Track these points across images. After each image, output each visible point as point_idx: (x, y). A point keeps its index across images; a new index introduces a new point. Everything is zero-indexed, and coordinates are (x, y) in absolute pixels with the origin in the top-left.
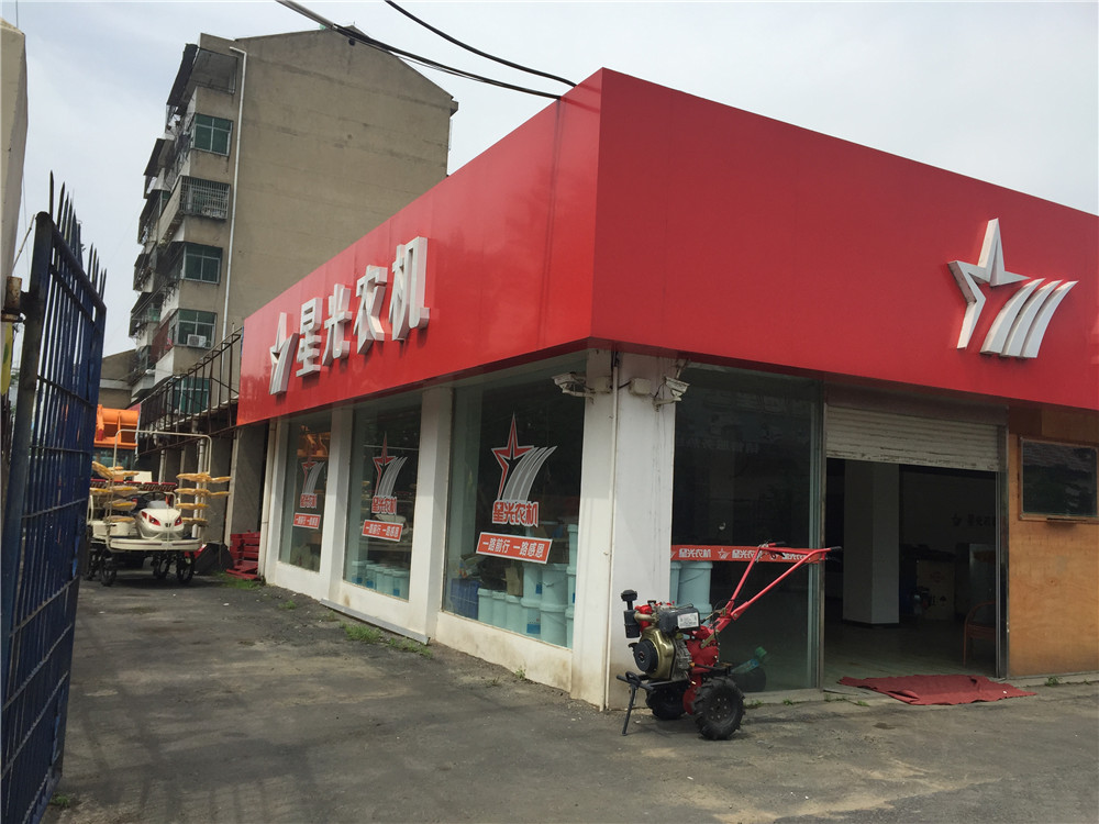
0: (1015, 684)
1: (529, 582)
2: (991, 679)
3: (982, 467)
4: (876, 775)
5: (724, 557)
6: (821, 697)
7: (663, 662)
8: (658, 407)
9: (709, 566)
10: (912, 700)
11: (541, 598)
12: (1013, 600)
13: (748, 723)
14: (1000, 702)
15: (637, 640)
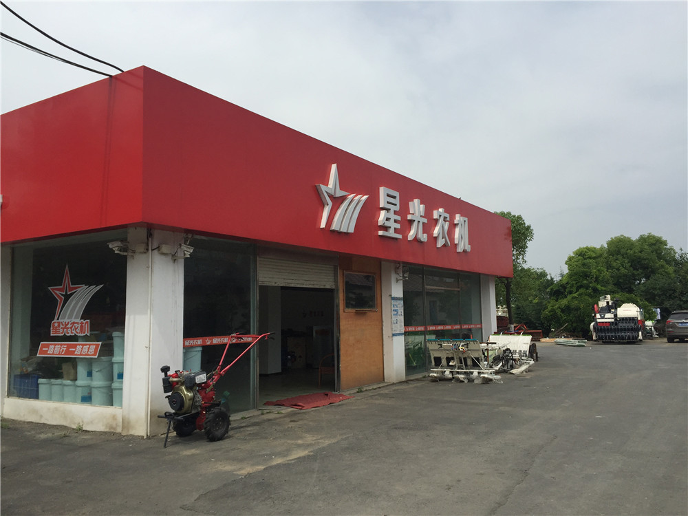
0: (344, 394)
1: (82, 370)
2: (334, 393)
3: (328, 287)
4: (300, 442)
5: (208, 343)
6: (260, 412)
7: (187, 403)
8: (175, 261)
9: (200, 349)
10: (301, 407)
11: (92, 380)
12: (342, 352)
13: (233, 429)
14: (340, 403)
15: (170, 394)
